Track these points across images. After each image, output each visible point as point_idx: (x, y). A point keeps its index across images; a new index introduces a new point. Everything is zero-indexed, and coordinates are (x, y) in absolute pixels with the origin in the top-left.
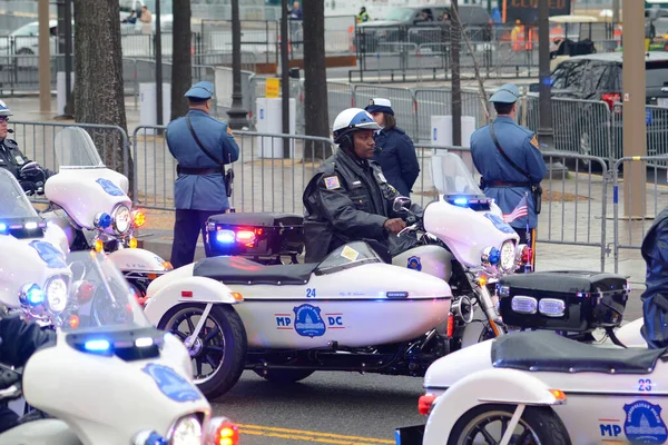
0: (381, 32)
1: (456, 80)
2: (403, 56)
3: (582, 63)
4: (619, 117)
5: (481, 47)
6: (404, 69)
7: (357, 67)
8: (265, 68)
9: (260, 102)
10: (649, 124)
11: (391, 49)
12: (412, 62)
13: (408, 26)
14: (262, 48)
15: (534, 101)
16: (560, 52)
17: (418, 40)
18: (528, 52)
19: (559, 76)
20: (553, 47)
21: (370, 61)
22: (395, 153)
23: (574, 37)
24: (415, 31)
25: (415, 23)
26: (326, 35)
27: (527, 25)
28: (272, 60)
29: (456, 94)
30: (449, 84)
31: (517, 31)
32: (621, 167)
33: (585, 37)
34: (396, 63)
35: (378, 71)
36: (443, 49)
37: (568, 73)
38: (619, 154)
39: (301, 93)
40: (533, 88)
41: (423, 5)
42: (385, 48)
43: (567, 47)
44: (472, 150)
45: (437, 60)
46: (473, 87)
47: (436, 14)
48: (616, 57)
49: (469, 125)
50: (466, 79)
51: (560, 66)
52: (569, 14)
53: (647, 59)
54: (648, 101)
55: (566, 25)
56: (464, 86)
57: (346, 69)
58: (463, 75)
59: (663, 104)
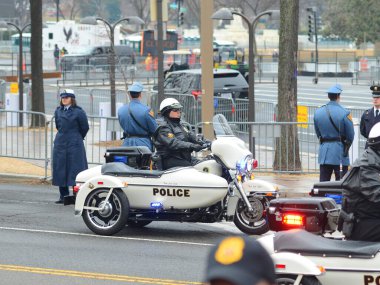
0: (75, 60)
1: (113, 84)
2: (86, 73)
3: (181, 75)
4: (200, 103)
5: (129, 68)
6: (87, 79)
7: (61, 79)
8: (11, 79)
9: (8, 96)
10: (216, 107)
11: (79, 68)
12: (91, 76)
13: (89, 56)
14: (10, 68)
15: (156, 96)
16: (171, 70)
17: (95, 63)
19: (170, 82)
20: (166, 68)
21: (69, 75)
23: (179, 62)
24: (93, 59)
25: (93, 55)
26: (44, 61)
28: (15, 74)
29: (113, 91)
30: (109, 88)
31: (149, 58)
33: (184, 62)
34: (83, 76)
35: (73, 81)
37: (175, 82)
38: (200, 120)
39: (30, 91)
40: (155, 88)
41: (98, 45)
42: (76, 68)
43: (175, 67)
45: (105, 75)
46: (123, 88)
47: (104, 50)
48: (198, 71)
49: (119, 105)
50: (119, 85)
51: (170, 77)
52: (176, 49)
53: (215, 72)
54: (215, 94)
55: (175, 56)
56: (117, 88)
57: (55, 79)
58: (116, 83)
59: (224, 96)
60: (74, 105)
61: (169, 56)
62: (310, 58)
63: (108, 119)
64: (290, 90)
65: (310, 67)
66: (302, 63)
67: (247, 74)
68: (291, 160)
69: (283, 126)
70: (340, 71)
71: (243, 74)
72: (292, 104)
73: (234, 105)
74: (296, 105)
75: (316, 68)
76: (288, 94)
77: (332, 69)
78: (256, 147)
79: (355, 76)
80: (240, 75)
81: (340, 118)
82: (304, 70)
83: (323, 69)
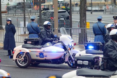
0: (11, 7)
1: (25, 15)
2: (15, 11)
3: (47, 12)
4: (54, 21)
5: (29, 9)
6: (15, 14)
7: (7, 13)
10: (59, 23)
11: (13, 10)
12: (17, 12)
13: (16, 6)
15: (39, 19)
16: (43, 10)
17: (18, 8)
18: (38, 10)
19: (43, 14)
20: (42, 9)
21: (9, 12)
22: (12, 28)
23: (46, 7)
24: (17, 7)
25: (17, 5)
26: (2, 8)
27: (37, 6)
29: (25, 18)
30: (23, 16)
31: (36, 6)
32: (54, 30)
33: (48, 7)
34: (14, 12)
35: (11, 14)
36: (22, 10)
37: (45, 14)
38: (54, 28)
40: (38, 16)
41: (19, 2)
42: (12, 10)
43: (44, 9)
44: (27, 28)
45: (21, 12)
46: (28, 16)
47: (21, 4)
48: (53, 11)
49: (27, 23)
50: (26, 15)
51: (43, 13)
52: (45, 3)
53: (58, 11)
54: (59, 18)
55: (44, 5)
56: (26, 16)
57: (5, 14)
58: (26, 14)
59: (61, 19)
60: (11, 24)
61: (42, 5)
62: (89, 5)
63: (23, 28)
64: (84, 17)
65: (89, 8)
66: (87, 7)
67: (68, 11)
68: (85, 40)
69: (82, 29)
70: (99, 9)
71: (67, 11)
72: (85, 22)
73: (65, 22)
74: (86, 22)
75: (92, 8)
76: (83, 18)
77: (97, 9)
78: (73, 36)
79: (105, 11)
80: (67, 12)
81: (102, 27)
82: (87, 9)
83: (94, 9)
